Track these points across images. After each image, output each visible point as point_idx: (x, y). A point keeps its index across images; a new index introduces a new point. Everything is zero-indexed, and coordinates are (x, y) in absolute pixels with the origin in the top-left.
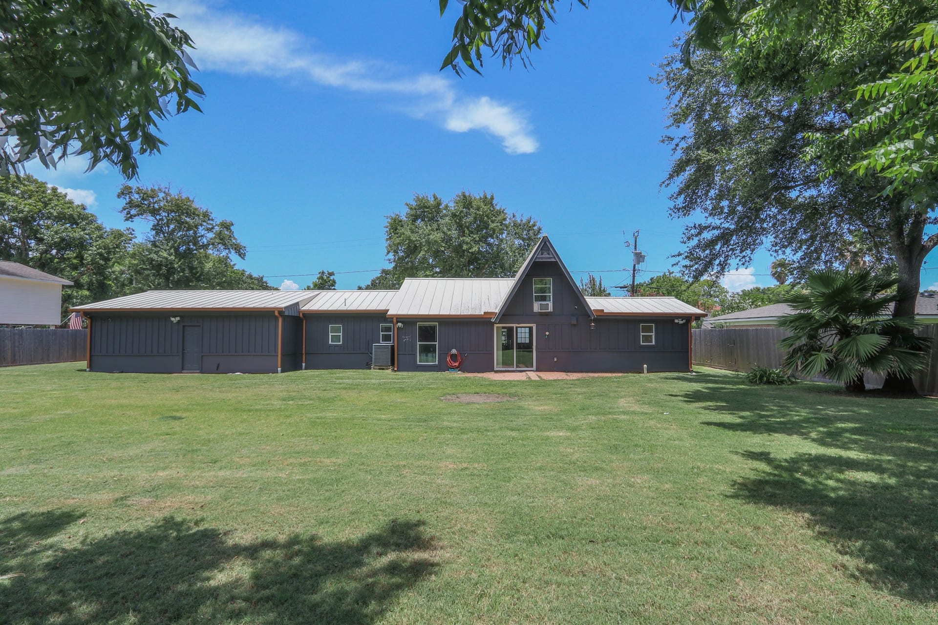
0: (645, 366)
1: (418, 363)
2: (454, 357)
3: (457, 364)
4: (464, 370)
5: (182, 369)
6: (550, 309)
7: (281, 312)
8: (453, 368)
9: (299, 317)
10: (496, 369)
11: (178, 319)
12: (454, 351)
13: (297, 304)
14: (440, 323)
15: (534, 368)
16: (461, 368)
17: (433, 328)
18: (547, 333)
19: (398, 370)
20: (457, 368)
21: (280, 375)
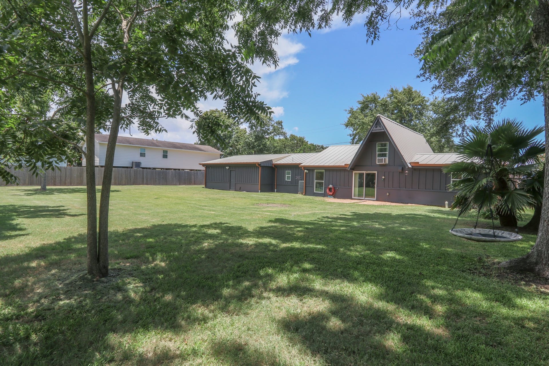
0: (447, 202)
1: (315, 192)
2: (330, 189)
3: (331, 193)
4: (334, 197)
5: (230, 189)
6: (387, 162)
7: (260, 164)
8: (330, 195)
9: (272, 167)
10: (353, 197)
11: (228, 167)
12: (331, 186)
13: (271, 160)
14: (326, 170)
15: (375, 199)
16: (334, 196)
17: (322, 173)
18: (383, 177)
19: (305, 195)
20: (332, 195)
21: (259, 193)
